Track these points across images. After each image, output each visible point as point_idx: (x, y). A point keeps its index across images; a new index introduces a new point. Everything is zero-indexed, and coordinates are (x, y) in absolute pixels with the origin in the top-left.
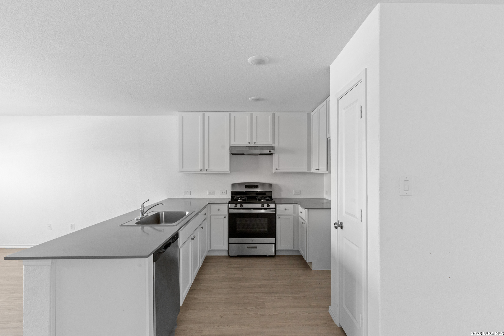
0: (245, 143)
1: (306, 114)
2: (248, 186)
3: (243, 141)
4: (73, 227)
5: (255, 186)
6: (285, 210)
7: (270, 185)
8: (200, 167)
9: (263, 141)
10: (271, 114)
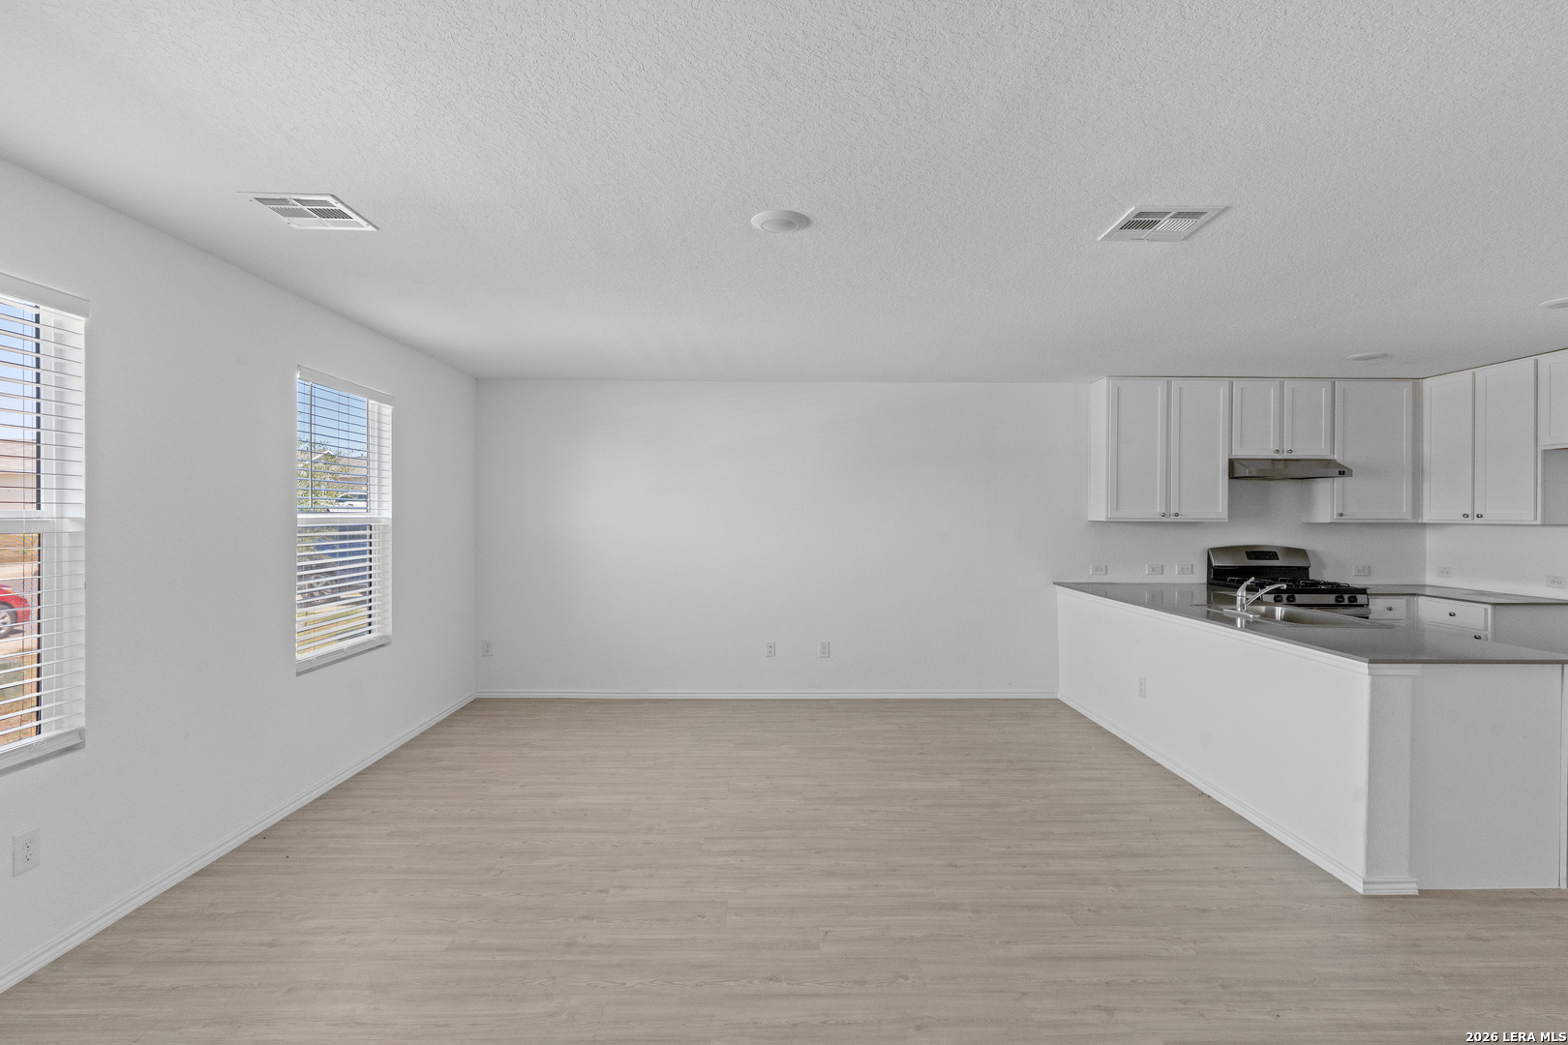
0: (1268, 452)
1: (1409, 384)
2: (1254, 553)
3: (1261, 447)
4: (827, 650)
5: (1271, 554)
6: (1390, 610)
7: (1301, 553)
8: (1159, 509)
9: (1310, 447)
10: (1328, 383)
